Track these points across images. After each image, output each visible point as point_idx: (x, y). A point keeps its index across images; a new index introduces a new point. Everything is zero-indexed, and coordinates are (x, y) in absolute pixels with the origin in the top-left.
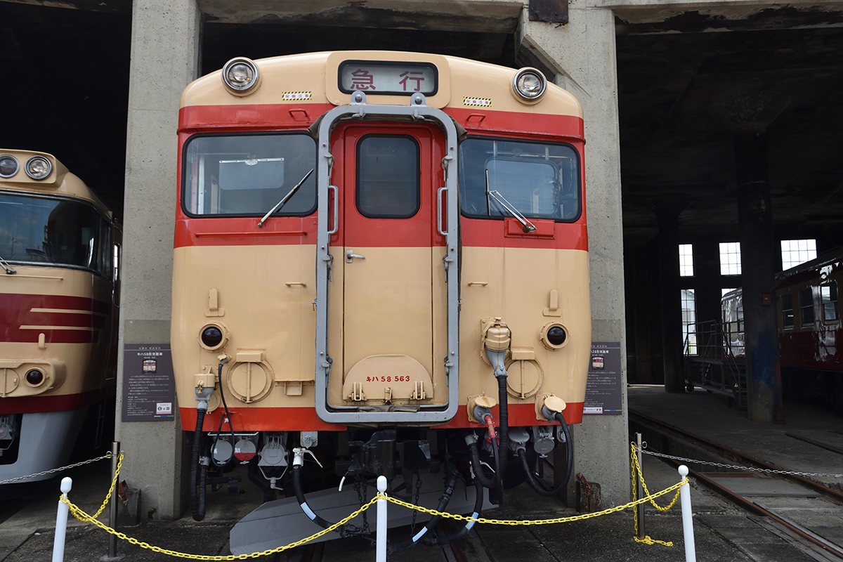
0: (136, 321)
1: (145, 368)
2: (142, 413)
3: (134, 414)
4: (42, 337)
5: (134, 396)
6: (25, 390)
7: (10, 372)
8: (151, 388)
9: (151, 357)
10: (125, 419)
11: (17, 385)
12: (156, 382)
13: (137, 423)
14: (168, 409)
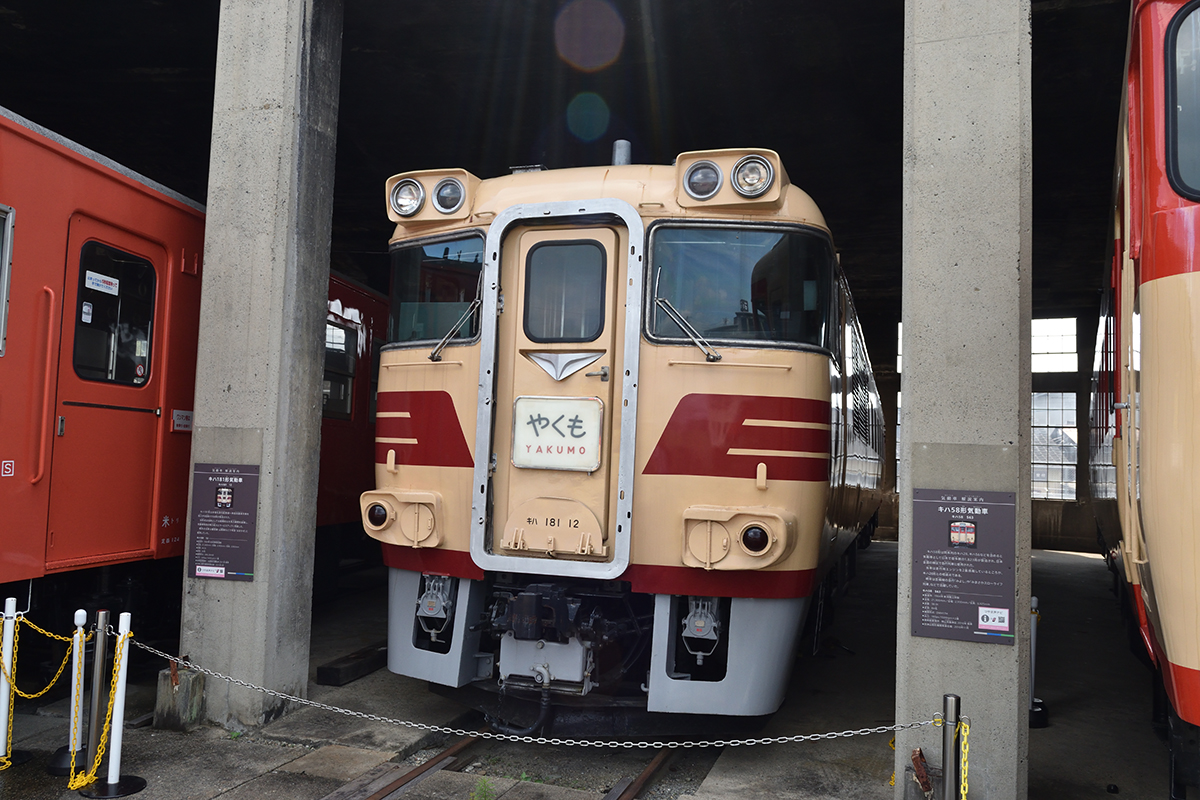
0: (934, 446)
1: (955, 537)
2: (948, 623)
3: (934, 623)
4: (762, 468)
5: (933, 589)
6: (739, 560)
7: (717, 528)
8: (966, 576)
9: (965, 515)
10: (918, 630)
11: (727, 549)
12: (977, 566)
13: (941, 641)
14: (1002, 620)
